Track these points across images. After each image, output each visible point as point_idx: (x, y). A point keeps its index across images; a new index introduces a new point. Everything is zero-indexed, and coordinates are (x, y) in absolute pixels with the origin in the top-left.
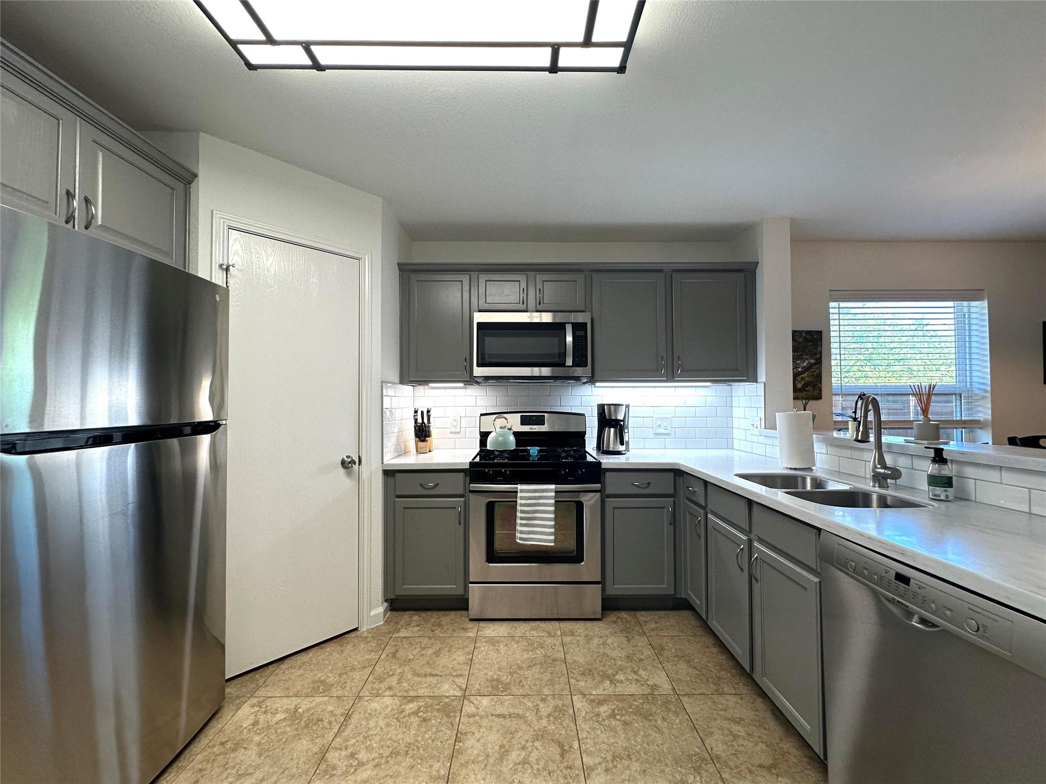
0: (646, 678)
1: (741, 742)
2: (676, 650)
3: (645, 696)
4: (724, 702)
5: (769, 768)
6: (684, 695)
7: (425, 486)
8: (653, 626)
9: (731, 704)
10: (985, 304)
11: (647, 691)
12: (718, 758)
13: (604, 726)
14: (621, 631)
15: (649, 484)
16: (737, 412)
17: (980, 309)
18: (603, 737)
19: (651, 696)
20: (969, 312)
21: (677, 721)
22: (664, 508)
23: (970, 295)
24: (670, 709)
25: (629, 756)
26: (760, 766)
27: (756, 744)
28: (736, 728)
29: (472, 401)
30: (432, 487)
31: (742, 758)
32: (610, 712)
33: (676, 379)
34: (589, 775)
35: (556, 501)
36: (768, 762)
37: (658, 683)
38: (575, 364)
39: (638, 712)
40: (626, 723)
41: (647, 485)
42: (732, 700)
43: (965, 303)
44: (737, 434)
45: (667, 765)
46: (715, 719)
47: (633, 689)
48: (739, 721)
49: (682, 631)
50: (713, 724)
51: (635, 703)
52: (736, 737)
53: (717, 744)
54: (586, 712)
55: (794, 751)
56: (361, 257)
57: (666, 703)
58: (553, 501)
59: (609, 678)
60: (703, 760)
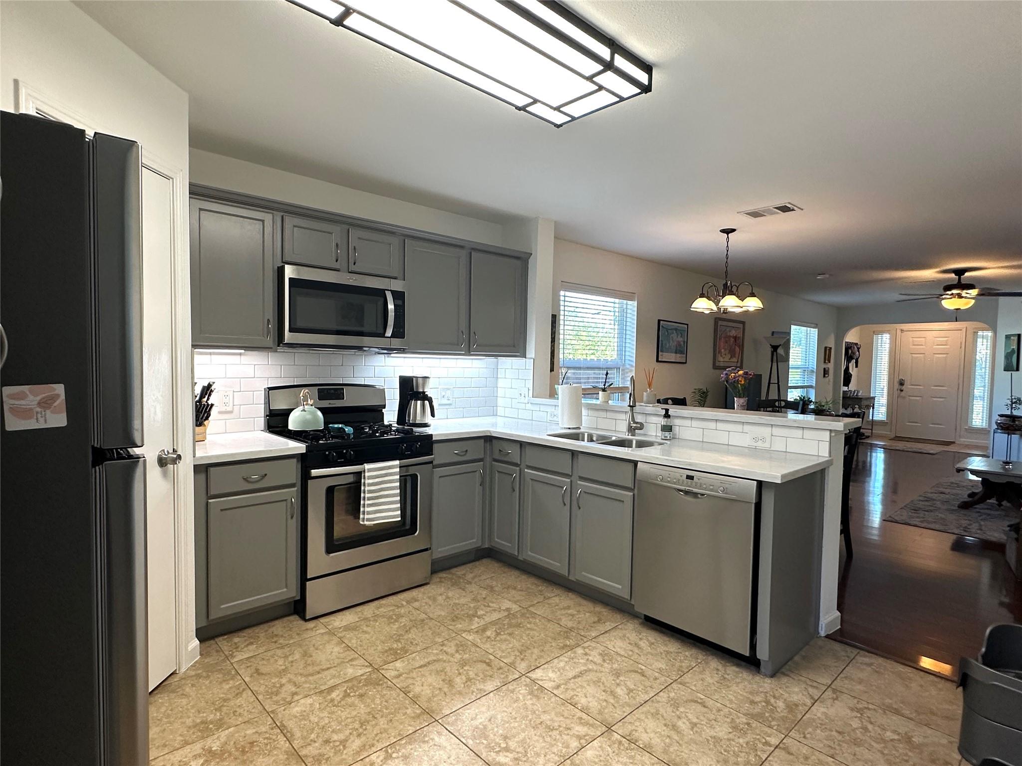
0: (498, 606)
1: (577, 617)
2: (502, 584)
3: (507, 617)
4: (553, 602)
5: (599, 621)
6: (529, 607)
7: (249, 479)
8: (471, 575)
9: (558, 601)
10: (635, 303)
11: (506, 614)
12: (573, 628)
13: (499, 641)
14: (452, 586)
15: (467, 451)
16: (501, 383)
17: (632, 305)
18: (504, 647)
19: (510, 614)
20: (626, 308)
21: (537, 621)
22: (476, 471)
23: (627, 296)
24: (528, 617)
25: (527, 648)
26: (594, 623)
27: (585, 614)
28: (569, 612)
29: (250, 371)
30: (257, 479)
31: (584, 623)
32: (494, 634)
33: (472, 353)
34: (514, 666)
35: (400, 476)
36: (596, 619)
37: (508, 607)
38: (393, 336)
39: (510, 625)
40: (510, 634)
41: (464, 453)
42: (557, 600)
43: (625, 302)
44: (500, 402)
45: (551, 643)
46: (556, 612)
47: (495, 616)
48: (569, 608)
49: (494, 573)
50: (557, 614)
51: (504, 622)
52: (573, 615)
53: (566, 622)
54: (480, 639)
55: (604, 610)
56: (173, 177)
57: (523, 615)
58: (398, 477)
59: (474, 616)
60: (567, 632)
